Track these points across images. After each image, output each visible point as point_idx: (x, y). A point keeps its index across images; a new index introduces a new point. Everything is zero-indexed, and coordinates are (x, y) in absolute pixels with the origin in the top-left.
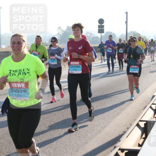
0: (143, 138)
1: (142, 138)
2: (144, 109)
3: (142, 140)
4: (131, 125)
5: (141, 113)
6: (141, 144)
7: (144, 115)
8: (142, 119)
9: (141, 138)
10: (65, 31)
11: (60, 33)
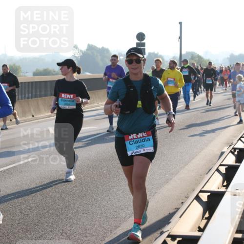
0: (206, 218)
1: (204, 218)
2: (207, 174)
3: (205, 221)
4: (187, 197)
5: (202, 179)
6: (202, 227)
7: (207, 181)
8: (204, 189)
9: (202, 219)
10: (85, 52)
11: (77, 55)
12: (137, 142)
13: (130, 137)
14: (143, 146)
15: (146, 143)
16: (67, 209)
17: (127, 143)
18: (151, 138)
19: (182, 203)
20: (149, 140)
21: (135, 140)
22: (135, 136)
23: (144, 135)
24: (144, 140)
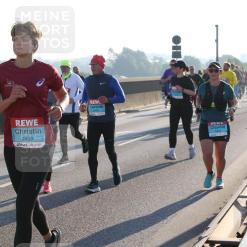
10: (120, 55)
11: (112, 59)
12: (216, 128)
13: (212, 124)
14: (220, 131)
15: (222, 129)
16: (103, 214)
17: (209, 127)
18: (226, 125)
19: (220, 208)
20: (224, 127)
21: (215, 126)
22: (215, 123)
23: (222, 123)
24: (221, 127)
